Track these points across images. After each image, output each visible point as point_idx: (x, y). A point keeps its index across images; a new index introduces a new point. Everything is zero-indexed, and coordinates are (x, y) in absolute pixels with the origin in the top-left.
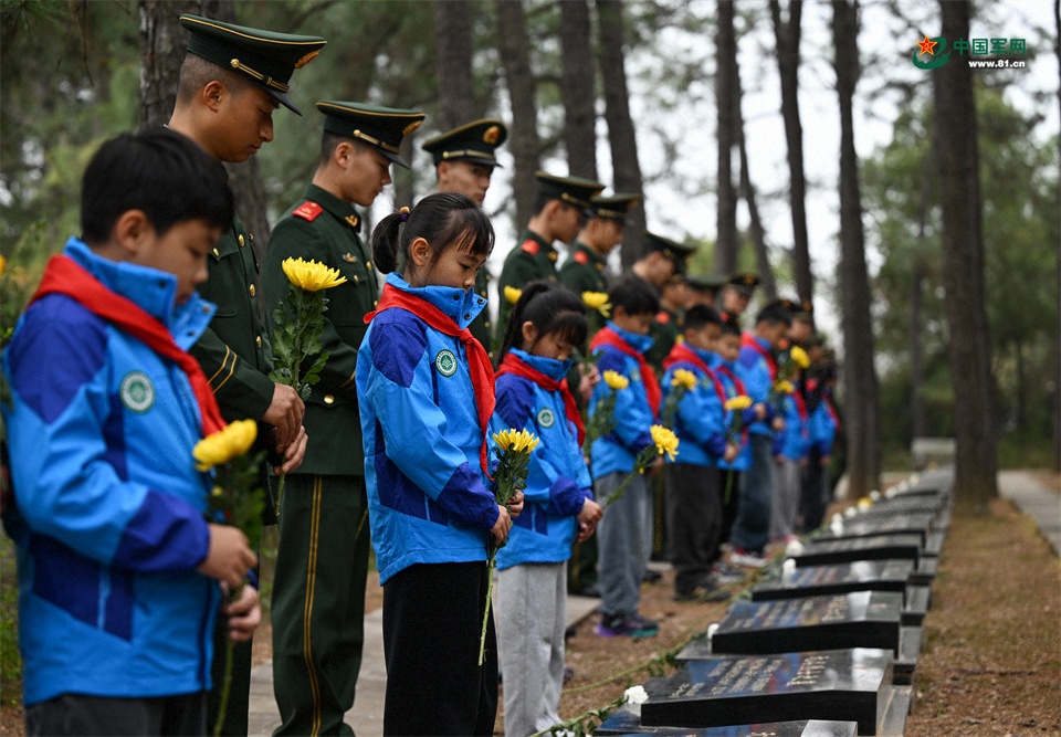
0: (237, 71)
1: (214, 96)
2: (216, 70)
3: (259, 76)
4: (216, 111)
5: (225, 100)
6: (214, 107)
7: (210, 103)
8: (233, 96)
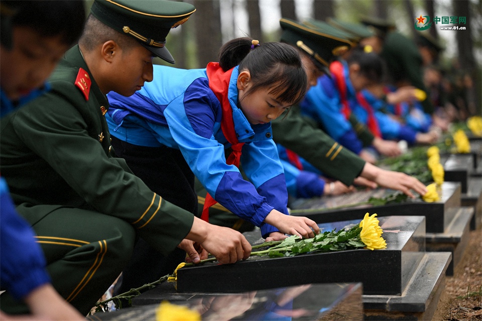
0: (128, 35)
1: (110, 50)
2: (111, 32)
3: (142, 38)
4: (111, 62)
5: (118, 55)
6: (109, 60)
7: (106, 57)
8: (124, 52)
